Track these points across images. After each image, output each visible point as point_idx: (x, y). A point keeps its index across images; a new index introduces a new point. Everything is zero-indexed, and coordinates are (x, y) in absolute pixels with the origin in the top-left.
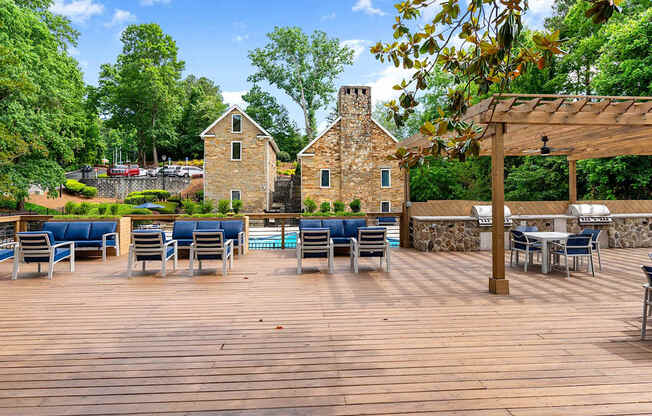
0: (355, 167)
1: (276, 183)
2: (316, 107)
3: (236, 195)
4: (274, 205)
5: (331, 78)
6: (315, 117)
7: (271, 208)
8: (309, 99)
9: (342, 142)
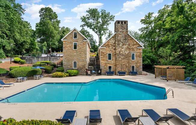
0: (121, 52)
1: (90, 59)
2: (102, 35)
3: (75, 63)
4: (90, 67)
5: (107, 26)
6: (102, 38)
7: (89, 68)
8: (100, 32)
9: (117, 42)
